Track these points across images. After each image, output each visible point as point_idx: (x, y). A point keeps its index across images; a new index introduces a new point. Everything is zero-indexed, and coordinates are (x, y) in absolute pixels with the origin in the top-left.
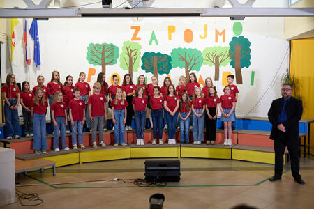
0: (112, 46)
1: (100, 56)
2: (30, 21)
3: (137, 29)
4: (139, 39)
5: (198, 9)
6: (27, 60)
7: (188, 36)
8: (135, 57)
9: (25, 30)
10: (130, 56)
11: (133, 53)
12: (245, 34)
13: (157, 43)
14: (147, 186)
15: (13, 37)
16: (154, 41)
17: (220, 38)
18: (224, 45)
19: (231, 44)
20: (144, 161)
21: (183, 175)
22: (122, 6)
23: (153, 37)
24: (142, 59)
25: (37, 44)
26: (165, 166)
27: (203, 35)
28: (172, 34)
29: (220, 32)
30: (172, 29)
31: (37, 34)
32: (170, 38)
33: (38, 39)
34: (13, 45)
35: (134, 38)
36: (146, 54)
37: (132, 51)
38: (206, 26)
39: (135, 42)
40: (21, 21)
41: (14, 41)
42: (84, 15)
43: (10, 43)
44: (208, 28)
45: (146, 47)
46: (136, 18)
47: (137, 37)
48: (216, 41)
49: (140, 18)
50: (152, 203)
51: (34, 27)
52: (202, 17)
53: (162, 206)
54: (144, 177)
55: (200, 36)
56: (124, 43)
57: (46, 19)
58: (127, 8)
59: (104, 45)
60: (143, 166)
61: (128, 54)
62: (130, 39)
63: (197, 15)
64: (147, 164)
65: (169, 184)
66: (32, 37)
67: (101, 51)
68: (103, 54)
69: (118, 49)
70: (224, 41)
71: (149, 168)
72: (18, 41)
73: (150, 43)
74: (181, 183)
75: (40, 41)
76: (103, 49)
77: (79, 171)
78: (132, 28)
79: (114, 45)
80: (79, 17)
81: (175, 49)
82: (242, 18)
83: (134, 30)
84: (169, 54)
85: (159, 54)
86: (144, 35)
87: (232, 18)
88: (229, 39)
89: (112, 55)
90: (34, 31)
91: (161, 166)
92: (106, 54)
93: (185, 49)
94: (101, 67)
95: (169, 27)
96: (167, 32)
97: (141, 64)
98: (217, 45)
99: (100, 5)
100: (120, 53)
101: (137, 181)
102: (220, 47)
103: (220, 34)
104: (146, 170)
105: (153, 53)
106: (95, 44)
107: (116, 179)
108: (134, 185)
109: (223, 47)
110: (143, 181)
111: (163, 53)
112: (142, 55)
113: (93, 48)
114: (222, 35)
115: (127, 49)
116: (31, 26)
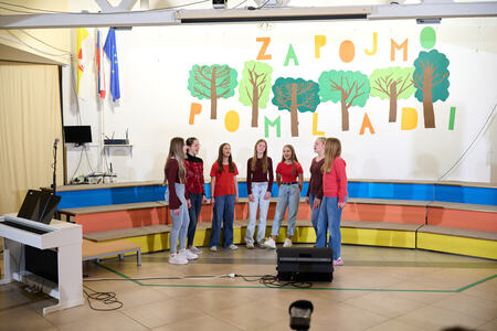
0: (227, 68)
1: (209, 84)
2: (105, 32)
3: (266, 41)
4: (269, 57)
5: (364, 8)
6: (100, 92)
7: (347, 50)
8: (262, 85)
9: (98, 45)
10: (254, 85)
11: (260, 80)
12: (441, 47)
13: (297, 64)
14: (281, 287)
15: (80, 57)
16: (291, 60)
17: (399, 53)
18: (405, 66)
19: (416, 63)
21: (338, 271)
22: (243, 6)
23: (291, 54)
24: (274, 88)
25: (114, 67)
26: (309, 256)
27: (371, 50)
28: (322, 49)
29: (399, 43)
30: (320, 41)
31: (115, 52)
32: (318, 56)
33: (116, 59)
34: (81, 68)
35: (262, 56)
36: (280, 81)
37: (257, 76)
38: (375, 35)
39: (263, 61)
40: (91, 31)
41: (82, 62)
42: (184, 21)
43: (76, 65)
44: (379, 37)
45: (278, 69)
47: (267, 53)
48: (393, 59)
49: (271, 23)
50: (293, 315)
51: (111, 41)
52: (371, 19)
53: (309, 320)
54: (275, 273)
55: (366, 51)
56: (246, 63)
57: (129, 28)
58: (251, 8)
59: (215, 68)
60: (275, 256)
61: (252, 81)
62: (254, 58)
63: (363, 16)
64: (280, 252)
65: (316, 285)
66: (108, 55)
67: (210, 76)
68: (213, 82)
69: (236, 73)
70: (405, 59)
71: (285, 259)
72: (87, 62)
73: (286, 64)
74: (335, 283)
75: (120, 62)
76: (214, 71)
78: (258, 40)
79: (230, 66)
80: (178, 24)
81: (324, 73)
82: (437, 20)
83: (262, 43)
84: (316, 80)
85: (300, 80)
86: (277, 50)
87: (420, 21)
88: (414, 55)
89: (227, 82)
90: (110, 47)
91: (301, 256)
92: (218, 81)
93: (342, 72)
94: (210, 101)
95: (317, 37)
96: (314, 45)
97: (272, 95)
98: (394, 64)
99: (210, 5)
100: (239, 78)
101: (265, 279)
102: (397, 68)
103: (399, 48)
104: (279, 262)
105: (290, 80)
106: (201, 65)
107: (233, 275)
108: (259, 285)
109: (403, 68)
110: (275, 278)
111: (307, 80)
112: (273, 83)
113: (198, 72)
114: (402, 50)
115: (251, 73)
116: (107, 40)
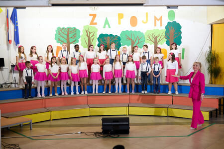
0: (75, 29)
1: (66, 36)
2: (11, 10)
3: (94, 16)
4: (96, 24)
6: (9, 40)
7: (134, 21)
8: (93, 38)
9: (7, 17)
10: (89, 37)
12: (177, 20)
13: (109, 27)
14: (104, 137)
16: (107, 26)
17: (158, 23)
18: (161, 29)
19: (166, 27)
20: (101, 118)
21: (131, 128)
23: (107, 22)
24: (98, 39)
25: (16, 28)
26: (118, 122)
27: (145, 21)
28: (122, 20)
29: (158, 18)
30: (121, 16)
31: (17, 20)
32: (119, 23)
33: (17, 24)
35: (92, 23)
36: (101, 35)
37: (90, 33)
38: (147, 14)
39: (93, 26)
40: (4, 9)
42: (53, 5)
44: (149, 15)
45: (101, 30)
46: (93, 7)
47: (94, 22)
48: (155, 25)
49: (96, 7)
51: (14, 14)
52: (145, 6)
54: (101, 131)
55: (143, 21)
56: (84, 27)
57: (24, 8)
59: (69, 29)
60: (101, 122)
61: (87, 35)
62: (89, 24)
63: (142, 5)
64: (104, 120)
65: (121, 136)
66: (12, 22)
67: (66, 33)
68: (68, 35)
69: (79, 31)
70: (161, 25)
71: (106, 124)
72: (2, 25)
73: (104, 27)
74: (130, 135)
75: (19, 25)
76: (68, 31)
77: (50, 126)
78: (90, 15)
79: (76, 28)
80: (50, 6)
81: (123, 32)
82: (176, 7)
83: (92, 17)
84: (119, 35)
85: (111, 35)
86: (100, 20)
87: (169, 7)
88: (165, 23)
89: (75, 36)
90: (14, 18)
91: (114, 122)
92: (71, 35)
93: (131, 31)
95: (119, 14)
96: (118, 18)
97: (97, 43)
98: (156, 28)
100: (81, 34)
101: (96, 134)
102: (157, 30)
103: (158, 20)
104: (103, 125)
105: (106, 35)
106: (61, 27)
107: (80, 132)
108: (93, 137)
110: (101, 133)
111: (114, 35)
112: (98, 36)
113: (60, 31)
114: (160, 21)
115: (87, 31)
116: (12, 14)
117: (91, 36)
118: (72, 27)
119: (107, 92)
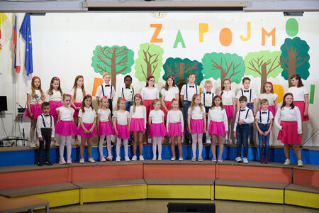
0: (125, 49)
1: (109, 62)
2: (21, 16)
3: (159, 27)
4: (161, 40)
5: (241, 2)
6: (15, 67)
7: (226, 36)
8: (155, 64)
9: (15, 28)
10: (148, 63)
11: (153, 59)
12: (302, 35)
13: (184, 46)
16: (180, 44)
17: (269, 40)
18: (274, 50)
19: (282, 48)
20: (166, 203)
23: (179, 38)
24: (165, 67)
25: (29, 47)
26: (195, 211)
27: (245, 37)
28: (204, 34)
29: (269, 31)
30: (204, 28)
31: (30, 34)
32: (201, 40)
33: (30, 39)
35: (154, 39)
36: (170, 61)
37: (151, 56)
38: (249, 24)
39: (155, 44)
40: (10, 16)
41: (1, 41)
42: (91, 9)
44: (252, 26)
45: (169, 51)
46: (156, 13)
47: (159, 37)
48: (263, 44)
49: (162, 13)
51: (26, 24)
52: (246, 11)
55: (242, 37)
56: (141, 46)
57: (43, 13)
58: (147, 0)
59: (115, 49)
60: (166, 210)
61: (146, 60)
62: (148, 41)
63: (240, 9)
64: (171, 207)
66: (23, 36)
67: (111, 56)
68: (113, 60)
69: (132, 53)
70: (274, 44)
72: (5, 42)
73: (175, 46)
75: (34, 42)
76: (114, 51)
78: (152, 26)
79: (128, 48)
80: (85, 11)
81: (207, 54)
82: (300, 13)
83: (155, 29)
84: (200, 61)
85: (187, 60)
86: (167, 35)
87: (287, 13)
88: (280, 41)
89: (125, 60)
90: (25, 30)
91: (189, 211)
92: (118, 60)
93: (221, 54)
95: (201, 25)
96: (198, 31)
97: (163, 73)
98: (264, 49)
100: (135, 58)
103: (269, 35)
105: (178, 60)
106: (103, 46)
109: (271, 51)
111: (192, 60)
112: (164, 62)
113: (101, 52)
114: (271, 37)
115: (145, 54)
116: (23, 23)
117: (152, 61)
118: (120, 46)
119: (177, 158)
